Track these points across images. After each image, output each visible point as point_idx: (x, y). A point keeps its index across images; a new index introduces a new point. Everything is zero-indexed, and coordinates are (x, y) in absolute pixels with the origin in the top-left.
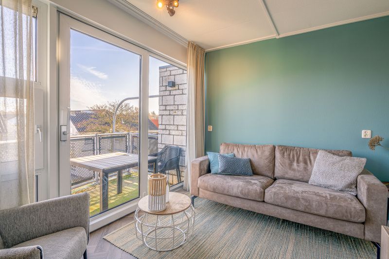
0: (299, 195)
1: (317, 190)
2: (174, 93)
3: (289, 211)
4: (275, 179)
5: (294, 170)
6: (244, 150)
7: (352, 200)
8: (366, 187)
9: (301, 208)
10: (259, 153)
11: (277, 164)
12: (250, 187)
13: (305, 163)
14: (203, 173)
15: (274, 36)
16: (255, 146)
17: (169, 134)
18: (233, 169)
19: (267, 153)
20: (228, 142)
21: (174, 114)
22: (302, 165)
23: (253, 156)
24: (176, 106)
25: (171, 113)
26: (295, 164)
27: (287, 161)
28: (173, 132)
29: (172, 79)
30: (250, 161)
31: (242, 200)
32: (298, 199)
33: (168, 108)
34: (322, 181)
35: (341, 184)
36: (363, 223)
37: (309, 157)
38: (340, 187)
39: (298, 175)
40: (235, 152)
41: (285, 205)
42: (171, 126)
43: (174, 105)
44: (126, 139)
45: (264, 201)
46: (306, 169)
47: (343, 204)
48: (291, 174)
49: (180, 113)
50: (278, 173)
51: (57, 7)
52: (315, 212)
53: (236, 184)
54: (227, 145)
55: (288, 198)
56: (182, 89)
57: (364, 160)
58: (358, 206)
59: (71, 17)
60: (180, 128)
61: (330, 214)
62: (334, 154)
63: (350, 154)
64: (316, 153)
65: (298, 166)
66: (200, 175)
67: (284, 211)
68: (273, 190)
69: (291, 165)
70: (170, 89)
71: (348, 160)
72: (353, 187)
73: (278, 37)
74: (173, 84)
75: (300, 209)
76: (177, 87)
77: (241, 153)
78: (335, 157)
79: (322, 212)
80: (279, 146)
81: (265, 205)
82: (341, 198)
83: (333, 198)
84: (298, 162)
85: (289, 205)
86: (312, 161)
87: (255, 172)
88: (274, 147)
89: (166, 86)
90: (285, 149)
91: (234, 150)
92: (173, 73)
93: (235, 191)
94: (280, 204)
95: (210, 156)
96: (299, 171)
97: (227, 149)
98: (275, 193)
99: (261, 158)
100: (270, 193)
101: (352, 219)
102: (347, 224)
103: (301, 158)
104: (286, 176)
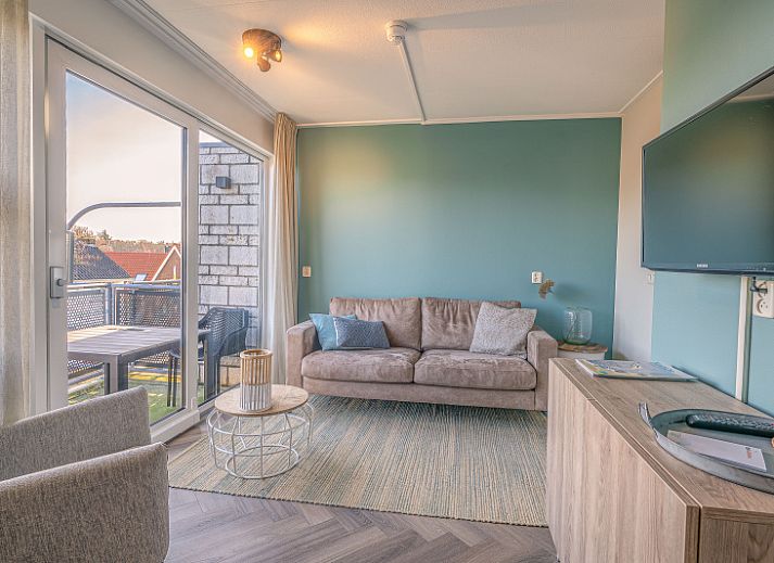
0: (462, 366)
1: (481, 357)
2: (229, 200)
3: (448, 390)
4: (422, 352)
5: (449, 334)
6: (372, 307)
7: (522, 363)
8: (536, 343)
9: (464, 383)
10: (398, 311)
11: (425, 328)
12: (393, 363)
13: (465, 322)
14: (308, 349)
15: (418, 120)
16: (390, 300)
17: (218, 285)
18: (360, 338)
19: (410, 311)
20: (342, 296)
21: (230, 243)
22: (460, 325)
23: (388, 316)
24: (235, 228)
25: (223, 240)
26: (451, 324)
27: (440, 321)
28: (229, 281)
29: (223, 172)
30: (384, 324)
31: (380, 386)
32: (460, 371)
33: (215, 230)
34: (487, 345)
35: (509, 346)
36: (534, 390)
37: (470, 313)
38: (508, 350)
39: (455, 341)
40: (358, 312)
41: (443, 382)
42: (223, 268)
43: (229, 224)
44: (104, 297)
45: (413, 382)
46: (465, 331)
47: (512, 369)
48: (445, 340)
49: (244, 243)
50: (426, 341)
51: (46, 28)
52: (482, 386)
53: (370, 362)
54: (342, 301)
55: (446, 371)
56: (249, 195)
57: (534, 311)
58: (529, 369)
59: (66, 47)
60: (243, 271)
61: (499, 384)
62: (500, 306)
63: (519, 305)
64: (478, 306)
65: (455, 327)
66: (305, 355)
67: (441, 391)
68: (426, 363)
69: (445, 326)
70: (220, 191)
71: (516, 313)
72: (523, 348)
73: (423, 123)
74: (227, 183)
75: (462, 384)
76: (235, 190)
77: (367, 313)
78: (502, 310)
79: (490, 384)
80: (427, 299)
81: (414, 387)
82: (510, 362)
83: (502, 364)
84: (455, 322)
85: (448, 381)
86: (474, 319)
87: (393, 343)
88: (420, 301)
89: (210, 185)
90: (436, 303)
91: (354, 308)
92: (225, 159)
93: (370, 373)
94: (436, 382)
95: (317, 320)
96: (456, 335)
97: (342, 309)
98: (429, 368)
99: (401, 319)
100: (423, 367)
101: (523, 387)
102: (517, 393)
103: (459, 316)
104: (440, 344)
